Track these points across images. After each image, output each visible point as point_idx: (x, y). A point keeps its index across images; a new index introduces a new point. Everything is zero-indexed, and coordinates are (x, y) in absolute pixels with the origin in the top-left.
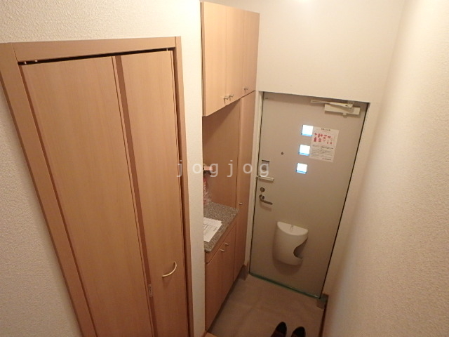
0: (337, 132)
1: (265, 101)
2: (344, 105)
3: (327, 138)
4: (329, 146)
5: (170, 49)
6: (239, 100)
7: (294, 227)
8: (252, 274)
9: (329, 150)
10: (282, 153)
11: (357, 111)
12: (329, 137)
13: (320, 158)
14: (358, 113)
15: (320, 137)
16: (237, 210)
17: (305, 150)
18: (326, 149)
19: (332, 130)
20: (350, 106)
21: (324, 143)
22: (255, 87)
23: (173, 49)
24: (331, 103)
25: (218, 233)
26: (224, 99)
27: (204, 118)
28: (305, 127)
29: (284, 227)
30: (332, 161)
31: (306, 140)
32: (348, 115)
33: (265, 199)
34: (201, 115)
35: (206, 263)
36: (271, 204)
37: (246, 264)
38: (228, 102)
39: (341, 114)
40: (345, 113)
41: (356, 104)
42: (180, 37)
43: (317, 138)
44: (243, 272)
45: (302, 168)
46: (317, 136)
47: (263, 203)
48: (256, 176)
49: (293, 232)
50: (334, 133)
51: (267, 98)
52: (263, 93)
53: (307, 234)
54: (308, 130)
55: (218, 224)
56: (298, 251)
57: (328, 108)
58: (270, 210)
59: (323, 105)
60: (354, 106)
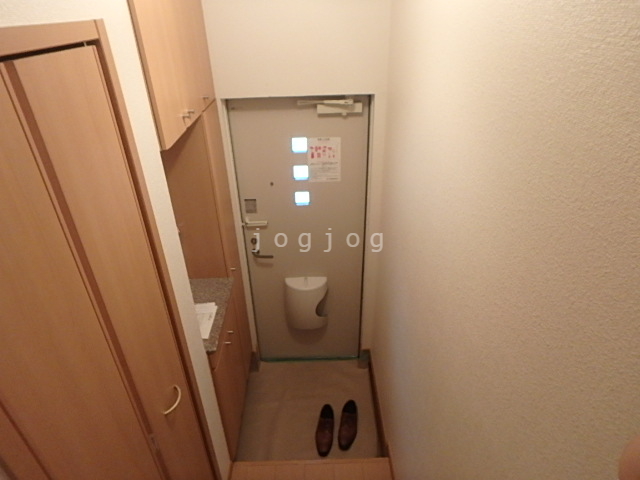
0: (338, 140)
1: (232, 113)
2: (342, 102)
3: (327, 150)
4: (332, 160)
5: (90, 43)
6: (200, 117)
7: (309, 278)
8: (266, 360)
9: (332, 166)
10: (272, 184)
11: (359, 107)
12: (330, 149)
13: (324, 179)
14: (360, 111)
15: (319, 151)
16: (231, 279)
17: (301, 172)
18: (328, 166)
19: (331, 138)
20: (350, 102)
21: (324, 158)
22: (214, 94)
23: (95, 43)
24: (326, 102)
25: (215, 320)
26: (184, 118)
27: (163, 153)
28: (295, 141)
29: (295, 283)
30: (339, 180)
31: (301, 159)
32: (349, 115)
33: (261, 254)
34: (158, 150)
35: (212, 369)
36: (271, 257)
37: (254, 349)
38: (189, 123)
39: (339, 115)
40: (344, 112)
41: (357, 99)
42: (102, 20)
43: (314, 152)
44: (254, 361)
45: (302, 198)
46: (314, 150)
47: (260, 260)
48: (241, 224)
49: (307, 286)
50: (335, 142)
51: (233, 109)
52: (227, 102)
53: (327, 284)
54: (300, 145)
55: (212, 308)
56: (320, 310)
57: (321, 109)
58: (270, 266)
59: (315, 106)
60: (355, 101)
